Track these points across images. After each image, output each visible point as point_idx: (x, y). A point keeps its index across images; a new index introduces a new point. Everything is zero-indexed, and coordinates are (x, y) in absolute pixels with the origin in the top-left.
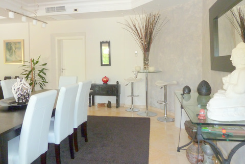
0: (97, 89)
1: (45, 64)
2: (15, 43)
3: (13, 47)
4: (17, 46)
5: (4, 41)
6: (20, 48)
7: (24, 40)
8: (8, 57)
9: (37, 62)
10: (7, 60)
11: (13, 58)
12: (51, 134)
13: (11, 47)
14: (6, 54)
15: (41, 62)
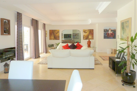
3: (125, 26)
4: (127, 24)
6: (129, 26)
7: (131, 18)
10: (122, 38)
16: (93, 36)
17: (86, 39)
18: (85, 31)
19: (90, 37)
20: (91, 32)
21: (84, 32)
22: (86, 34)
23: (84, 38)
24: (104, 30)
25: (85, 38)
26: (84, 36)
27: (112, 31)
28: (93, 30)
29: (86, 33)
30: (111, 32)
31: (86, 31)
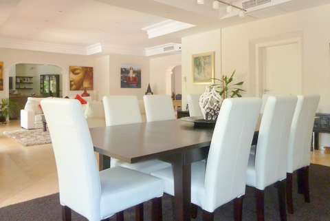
0: (324, 122)
1: (241, 83)
2: (205, 57)
3: (202, 63)
4: (206, 61)
5: (193, 56)
6: (210, 63)
7: (214, 53)
8: (197, 75)
9: (231, 80)
10: (195, 80)
11: (202, 76)
12: (251, 172)
13: (200, 63)
14: (194, 72)
15: (236, 80)
16: (91, 83)
17: (77, 89)
18: (73, 71)
19: (86, 84)
20: (88, 73)
21: (71, 73)
22: (76, 78)
23: (71, 86)
24: (122, 69)
25: (74, 87)
26: (71, 82)
27: (134, 72)
28: (91, 69)
29: (77, 74)
30: (134, 76)
31: (76, 70)
